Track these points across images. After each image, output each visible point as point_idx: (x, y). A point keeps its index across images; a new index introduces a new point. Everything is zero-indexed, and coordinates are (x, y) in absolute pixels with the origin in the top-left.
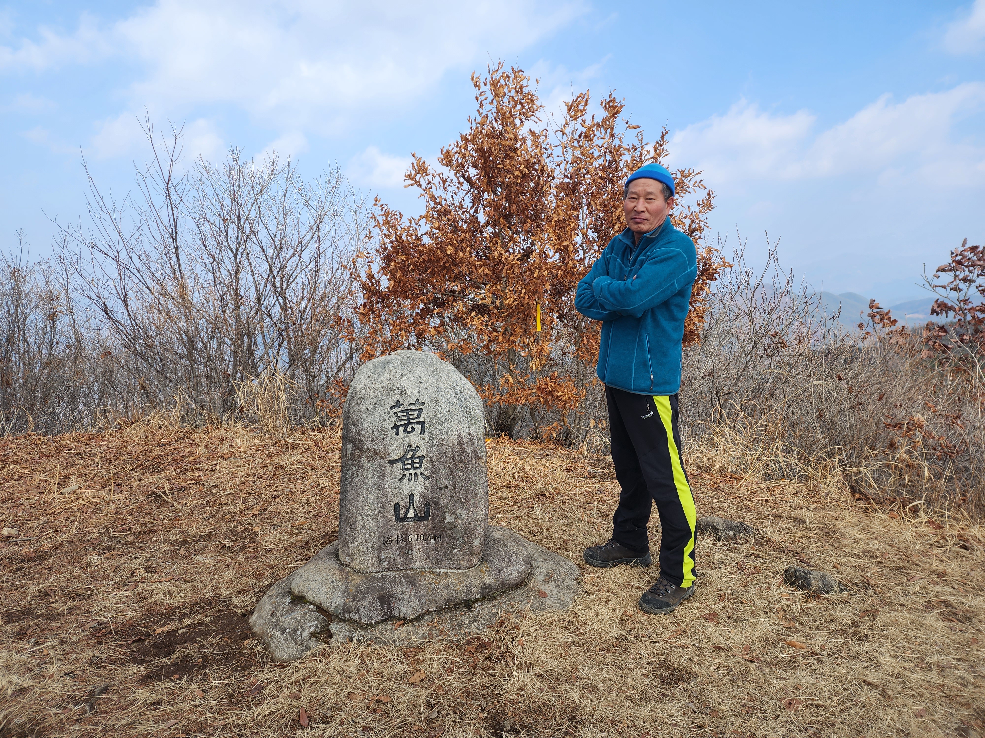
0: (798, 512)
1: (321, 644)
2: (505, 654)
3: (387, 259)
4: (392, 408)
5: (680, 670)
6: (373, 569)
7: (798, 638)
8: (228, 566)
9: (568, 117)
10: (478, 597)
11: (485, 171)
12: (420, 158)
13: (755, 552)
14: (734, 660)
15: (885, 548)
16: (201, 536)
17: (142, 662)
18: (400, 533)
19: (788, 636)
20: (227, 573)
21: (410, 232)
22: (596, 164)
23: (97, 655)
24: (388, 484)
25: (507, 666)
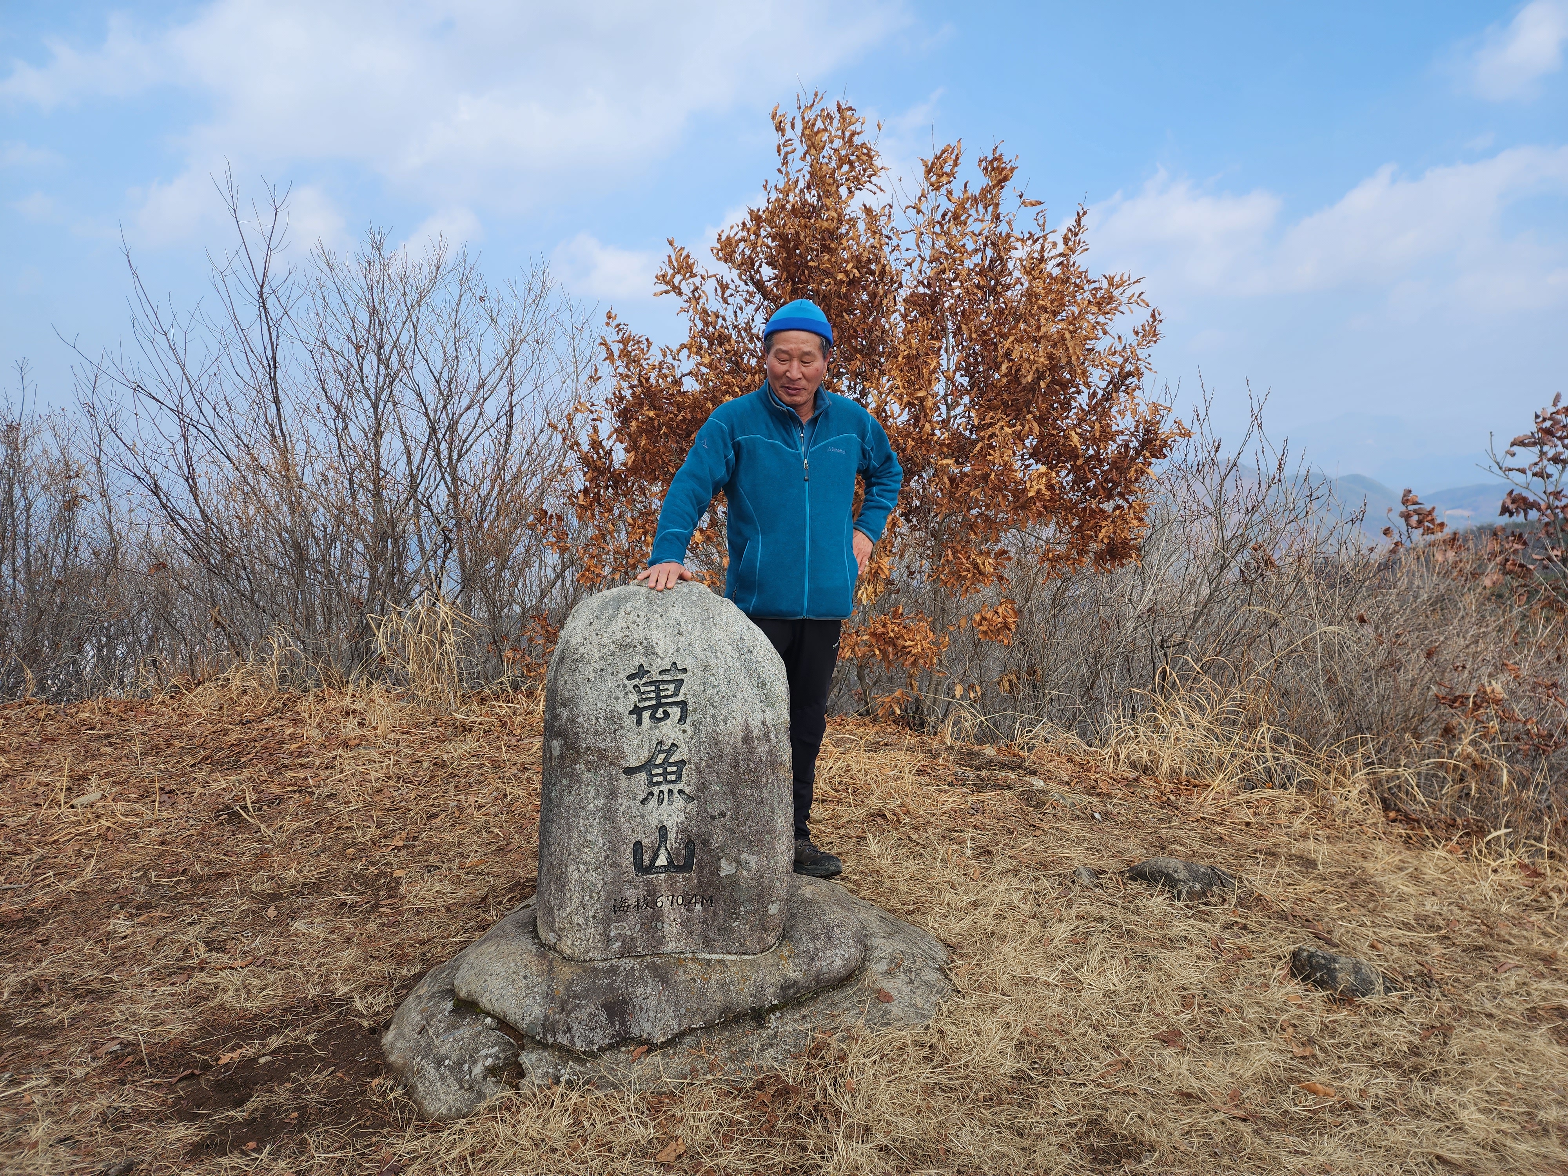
0: (1301, 845)
1: (503, 1088)
2: (823, 1106)
3: (625, 416)
4: (630, 677)
5: (1124, 1138)
6: (597, 955)
7: (1320, 1077)
8: (348, 940)
9: (927, 184)
10: (776, 1002)
11: (788, 272)
12: (682, 249)
13: (1239, 920)
14: (1215, 1118)
15: (1451, 911)
16: (304, 884)
17: (193, 1117)
18: (642, 892)
19: (1304, 1072)
20: (346, 954)
21: (664, 371)
22: (969, 264)
23: (115, 1105)
24: (622, 809)
25: (826, 1128)
